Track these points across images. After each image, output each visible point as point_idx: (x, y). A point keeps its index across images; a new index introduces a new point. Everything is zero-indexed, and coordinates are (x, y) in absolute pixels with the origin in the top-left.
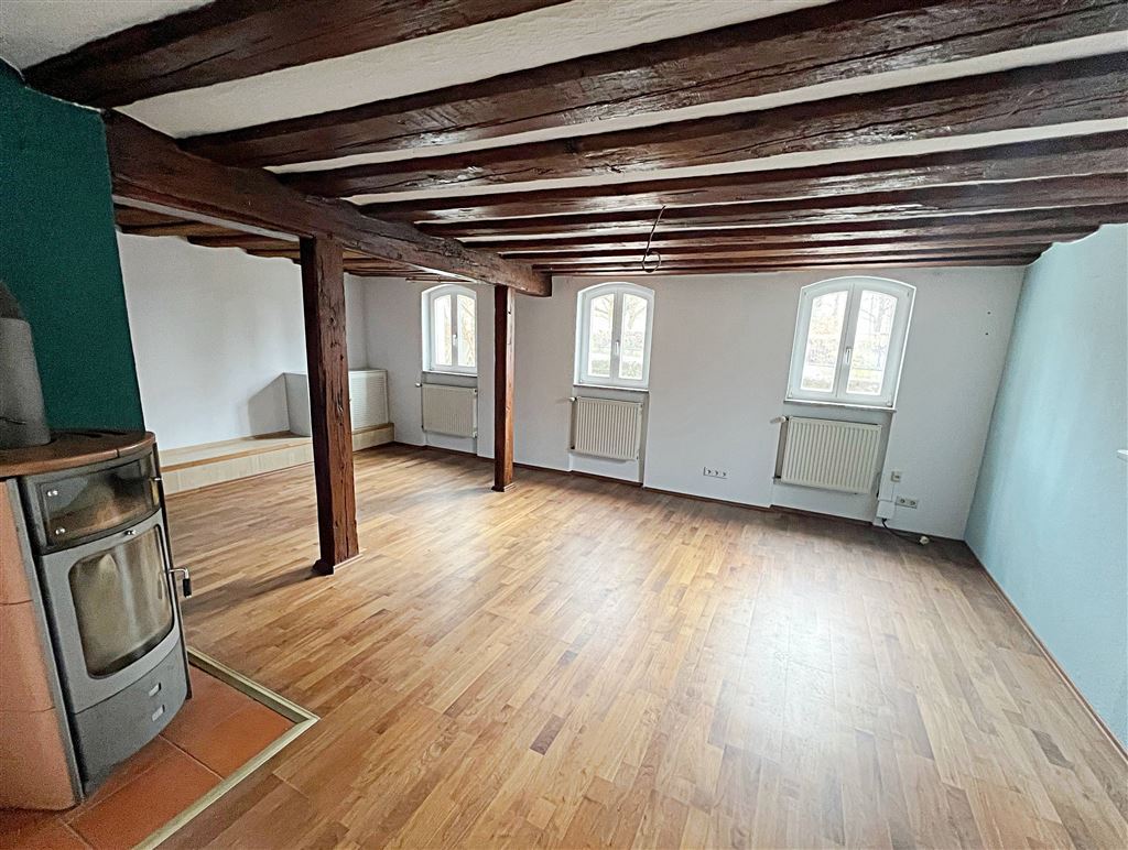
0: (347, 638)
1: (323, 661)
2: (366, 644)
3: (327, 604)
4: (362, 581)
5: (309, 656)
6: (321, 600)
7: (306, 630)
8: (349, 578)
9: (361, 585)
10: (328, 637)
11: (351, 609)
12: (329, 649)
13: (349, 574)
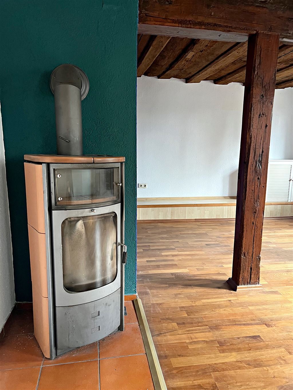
0: (221, 344)
1: (197, 353)
2: (232, 357)
3: (222, 311)
4: (252, 305)
5: (191, 343)
6: (219, 306)
7: (199, 322)
8: (245, 299)
9: (251, 308)
10: (209, 335)
11: (235, 323)
12: (205, 345)
13: (247, 296)
